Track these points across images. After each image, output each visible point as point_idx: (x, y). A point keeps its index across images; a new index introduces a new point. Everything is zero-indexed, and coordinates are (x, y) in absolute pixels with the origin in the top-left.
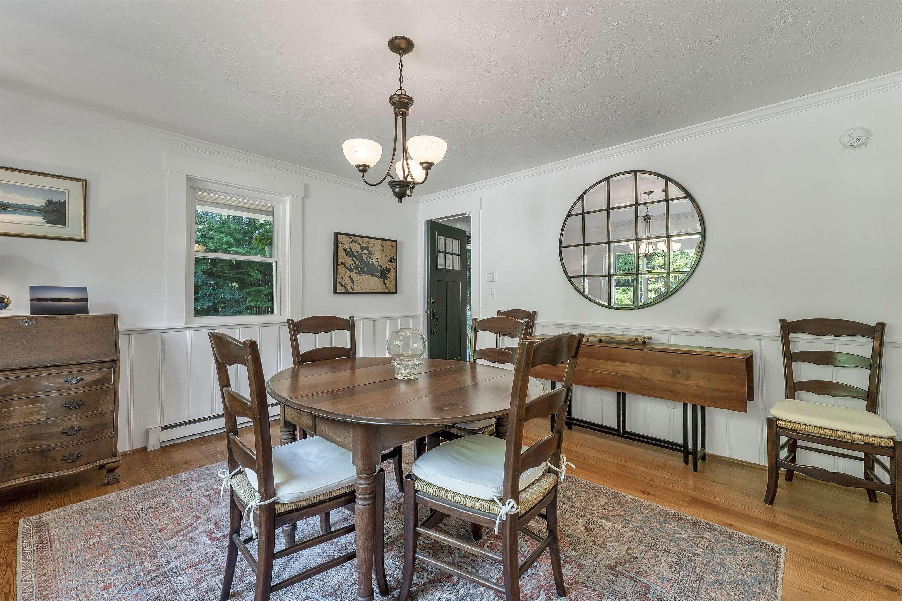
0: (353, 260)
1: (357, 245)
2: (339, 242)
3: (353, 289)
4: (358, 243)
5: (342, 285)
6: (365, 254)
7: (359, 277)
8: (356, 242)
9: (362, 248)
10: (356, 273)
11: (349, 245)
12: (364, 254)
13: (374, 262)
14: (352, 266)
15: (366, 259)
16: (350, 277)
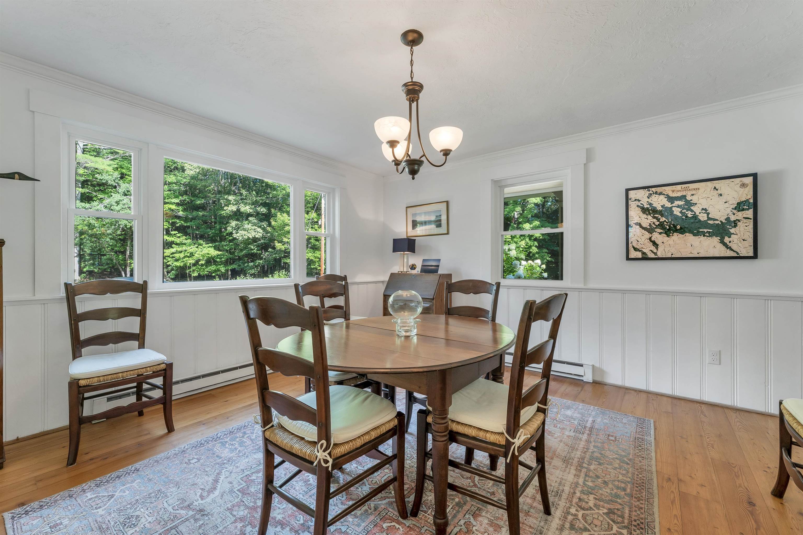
0: (654, 217)
1: (662, 197)
2: (630, 199)
3: (655, 254)
4: (664, 194)
5: (635, 249)
6: (678, 206)
7: (667, 238)
8: (661, 194)
9: (671, 199)
10: (660, 233)
11: (647, 200)
12: (674, 207)
13: (697, 213)
14: (653, 225)
15: (681, 212)
16: (650, 239)
